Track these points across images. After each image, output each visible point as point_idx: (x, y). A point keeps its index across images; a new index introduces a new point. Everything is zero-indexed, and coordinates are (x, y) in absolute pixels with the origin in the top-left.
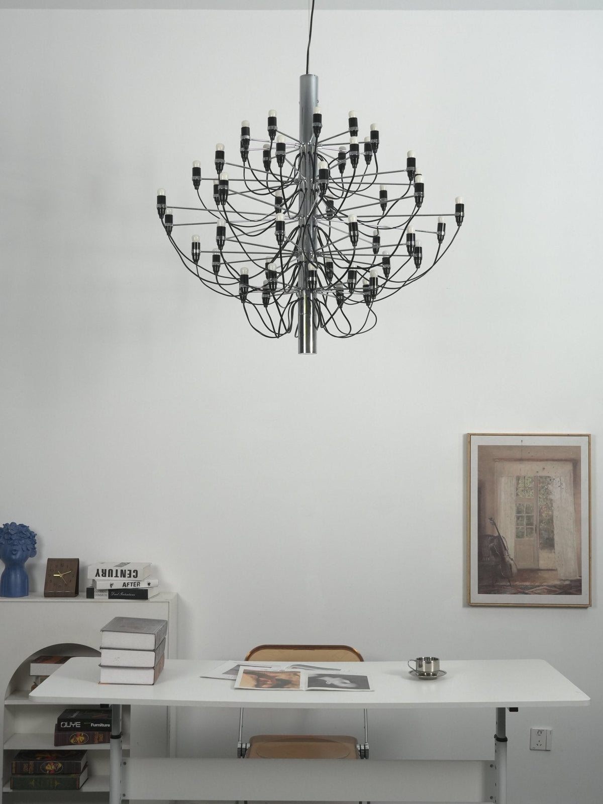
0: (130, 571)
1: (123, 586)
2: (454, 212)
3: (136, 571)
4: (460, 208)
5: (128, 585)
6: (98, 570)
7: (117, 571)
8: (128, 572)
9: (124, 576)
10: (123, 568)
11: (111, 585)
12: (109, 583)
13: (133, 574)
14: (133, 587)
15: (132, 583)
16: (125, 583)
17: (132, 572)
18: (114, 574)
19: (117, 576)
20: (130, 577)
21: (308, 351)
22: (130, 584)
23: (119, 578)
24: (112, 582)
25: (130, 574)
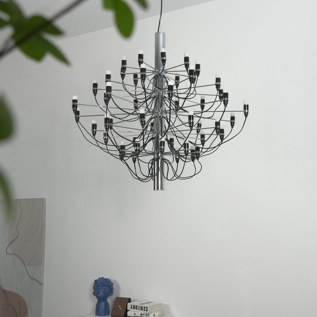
0: (144, 307)
1: (141, 315)
2: (243, 110)
3: (147, 308)
4: (246, 107)
5: (143, 315)
6: (132, 305)
7: (139, 306)
8: (143, 308)
9: (142, 310)
10: (142, 306)
11: (135, 314)
12: (134, 313)
13: (146, 309)
14: (146, 316)
15: (145, 314)
16: (141, 314)
17: (145, 308)
18: (138, 309)
19: (139, 310)
20: (144, 310)
21: (158, 189)
22: (144, 314)
23: (140, 311)
24: (135, 313)
25: (144, 309)
